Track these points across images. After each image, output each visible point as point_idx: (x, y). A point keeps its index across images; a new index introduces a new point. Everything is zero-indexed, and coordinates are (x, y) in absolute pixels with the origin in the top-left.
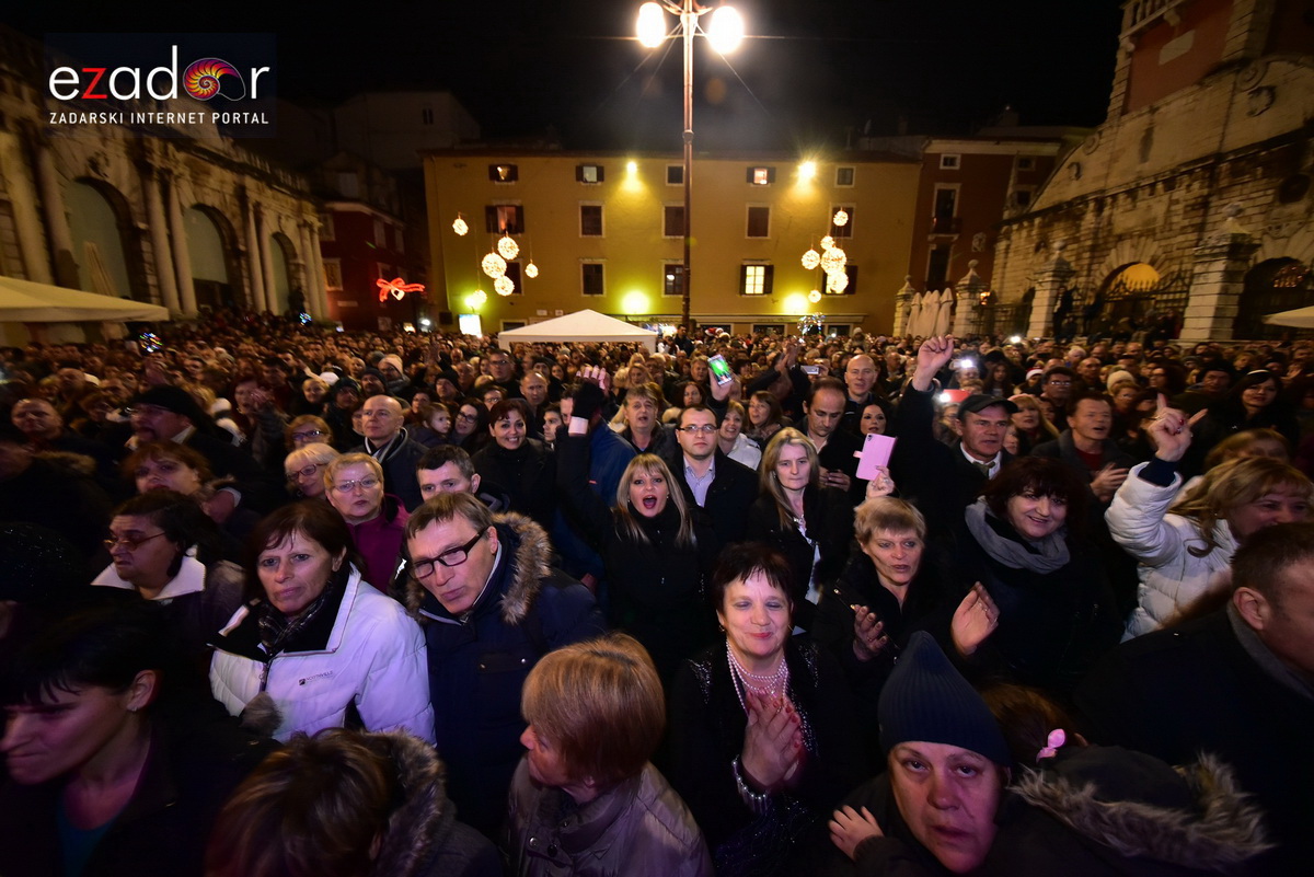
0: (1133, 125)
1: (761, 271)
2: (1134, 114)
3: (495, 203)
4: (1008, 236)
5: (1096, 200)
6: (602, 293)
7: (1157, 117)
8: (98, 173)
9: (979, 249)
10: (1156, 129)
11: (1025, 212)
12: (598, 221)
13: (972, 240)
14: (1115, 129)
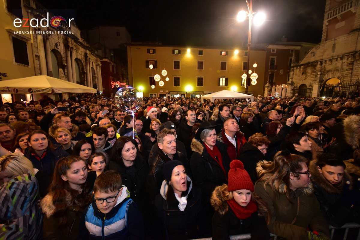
0: (329, 43)
1: (224, 79)
2: (330, 40)
3: (148, 60)
4: (293, 70)
5: (320, 62)
6: (179, 86)
7: (336, 41)
8: (57, 48)
9: (282, 74)
10: (336, 45)
11: (298, 64)
12: (179, 65)
13: (280, 71)
14: (324, 44)
